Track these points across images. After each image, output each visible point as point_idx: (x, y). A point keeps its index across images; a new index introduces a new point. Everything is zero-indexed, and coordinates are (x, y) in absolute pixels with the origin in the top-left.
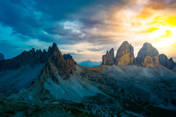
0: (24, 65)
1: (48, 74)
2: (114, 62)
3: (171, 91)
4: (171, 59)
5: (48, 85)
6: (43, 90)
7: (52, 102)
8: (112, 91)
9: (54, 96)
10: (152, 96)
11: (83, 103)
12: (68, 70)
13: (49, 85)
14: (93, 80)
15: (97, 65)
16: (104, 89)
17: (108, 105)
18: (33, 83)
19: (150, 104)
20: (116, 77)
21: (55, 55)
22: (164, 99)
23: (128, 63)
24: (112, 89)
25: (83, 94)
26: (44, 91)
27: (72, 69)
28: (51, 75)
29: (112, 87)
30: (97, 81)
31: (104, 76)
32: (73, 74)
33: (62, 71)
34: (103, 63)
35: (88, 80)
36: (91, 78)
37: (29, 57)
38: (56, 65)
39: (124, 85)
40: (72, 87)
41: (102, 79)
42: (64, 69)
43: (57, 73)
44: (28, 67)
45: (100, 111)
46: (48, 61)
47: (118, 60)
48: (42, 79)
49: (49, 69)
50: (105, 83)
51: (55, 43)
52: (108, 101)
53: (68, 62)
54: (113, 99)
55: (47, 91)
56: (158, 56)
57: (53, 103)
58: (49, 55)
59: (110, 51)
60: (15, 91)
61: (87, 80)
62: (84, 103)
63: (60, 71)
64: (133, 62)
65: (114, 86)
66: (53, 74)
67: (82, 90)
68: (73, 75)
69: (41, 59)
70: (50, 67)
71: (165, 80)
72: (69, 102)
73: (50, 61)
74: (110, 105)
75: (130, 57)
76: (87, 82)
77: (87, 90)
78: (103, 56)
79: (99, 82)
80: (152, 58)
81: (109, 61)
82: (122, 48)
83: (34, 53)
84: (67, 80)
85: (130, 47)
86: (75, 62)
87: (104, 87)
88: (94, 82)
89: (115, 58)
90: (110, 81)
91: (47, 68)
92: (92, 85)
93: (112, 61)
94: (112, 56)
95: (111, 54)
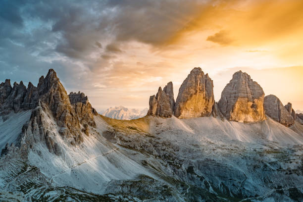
1: (38, 133)
2: (174, 110)
3: (290, 171)
4: (290, 105)
5: (36, 156)
6: (26, 166)
7: (44, 193)
8: (170, 170)
9: (50, 180)
10: (250, 180)
12: (79, 125)
13: (38, 156)
14: (130, 148)
15: (138, 116)
16: (153, 165)
17: (161, 199)
18: (5, 151)
19: (246, 197)
20: (176, 141)
21: (53, 95)
22: (275, 188)
23: (202, 114)
24: (168, 166)
25: (109, 177)
26: (28, 170)
27: (87, 124)
28: (43, 136)
29: (168, 162)
30: (139, 148)
31: (153, 139)
32: (89, 135)
33: (67, 128)
34: (150, 113)
35: (120, 148)
36: (125, 144)
38: (55, 115)
39: (193, 158)
40: (87, 160)
41: (149, 144)
42: (70, 124)
43: (55, 131)
46: (38, 107)
47: (181, 106)
48: (24, 143)
49: (40, 123)
50: (155, 153)
51: (52, 70)
52: (160, 191)
53: (79, 108)
54: (170, 186)
55: (34, 169)
56: (262, 98)
57: (46, 195)
58: (40, 94)
59: (166, 88)
61: (118, 147)
62: (112, 194)
63: (63, 126)
64: (212, 112)
65: (173, 160)
66: (47, 134)
67: (107, 168)
69: (23, 101)
70: (40, 120)
71: (277, 148)
72: (80, 193)
73: (42, 106)
74: (165, 198)
75: (206, 100)
76: (117, 151)
77: (117, 167)
78: (152, 98)
79: (141, 152)
80: (251, 104)
81: (162, 108)
82: (189, 82)
83: (9, 90)
84: (77, 146)
85: (206, 81)
86: (93, 109)
87: (153, 162)
88: (132, 151)
89: (175, 101)
90: (164, 150)
91: (35, 121)
92: (129, 157)
93: (170, 109)
94: (168, 98)
95: (168, 94)
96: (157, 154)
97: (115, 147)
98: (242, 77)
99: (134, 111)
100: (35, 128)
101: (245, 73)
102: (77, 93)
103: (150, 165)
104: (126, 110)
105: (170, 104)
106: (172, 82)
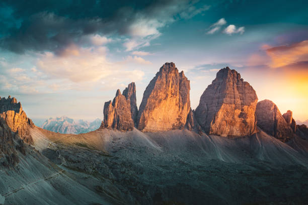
2: (136, 121)
4: (289, 113)
12: (13, 141)
14: (79, 170)
16: (112, 193)
23: (173, 125)
29: (129, 189)
30: (91, 170)
31: (108, 158)
32: (27, 153)
34: (104, 125)
35: (67, 170)
36: (72, 165)
39: (162, 183)
40: (24, 186)
41: (104, 166)
47: (146, 115)
50: (112, 176)
53: (11, 119)
56: (254, 104)
59: (126, 92)
61: (64, 169)
64: (187, 123)
65: (136, 185)
67: (52, 195)
68: (24, 154)
71: (269, 169)
75: (179, 107)
76: (64, 175)
77: (63, 194)
78: (107, 105)
79: (94, 175)
80: (238, 112)
81: (120, 118)
82: (158, 83)
84: (10, 168)
85: (181, 81)
86: (29, 120)
87: (109, 188)
88: (82, 174)
89: (138, 109)
90: (124, 173)
92: (78, 182)
93: (131, 119)
94: (129, 104)
95: (129, 100)
96: (114, 177)
97: (60, 169)
98: (229, 76)
101: (233, 71)
102: (6, 98)
103: (106, 192)
105: (132, 112)
106: (134, 83)
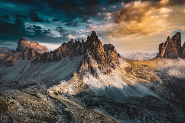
0: (64, 57)
1: (87, 67)
2: (180, 53)
6: (82, 83)
7: (91, 98)
8: (172, 94)
9: (94, 91)
11: (128, 105)
12: (109, 63)
13: (88, 79)
14: (142, 78)
15: (149, 58)
16: (159, 90)
17: (164, 113)
18: (72, 75)
20: (180, 76)
21: (95, 46)
24: (172, 92)
25: (128, 94)
26: (83, 85)
27: (114, 62)
28: (90, 68)
29: (172, 90)
30: (149, 79)
31: (160, 73)
33: (102, 65)
34: (159, 56)
35: (135, 78)
36: (139, 75)
37: (68, 49)
38: (96, 58)
40: (114, 83)
42: (104, 63)
43: (96, 66)
44: (68, 59)
45: (151, 119)
46: (87, 53)
48: (81, 72)
49: (88, 62)
50: (161, 82)
51: (94, 31)
52: (163, 107)
53: (109, 53)
54: (172, 105)
55: (86, 85)
57: (92, 99)
58: (88, 46)
60: (57, 83)
62: (130, 104)
63: (100, 64)
65: (176, 88)
66: (92, 67)
67: (127, 88)
68: (115, 69)
69: (80, 50)
70: (88, 60)
72: (111, 101)
73: (89, 53)
74: (167, 112)
76: (133, 80)
77: (133, 89)
78: (161, 45)
79: (150, 81)
81: (169, 52)
83: (73, 45)
84: (108, 75)
86: (118, 54)
87: (159, 88)
88: (143, 80)
89: (182, 46)
90: (169, 81)
91: (86, 61)
92: (141, 84)
93: (176, 52)
94: (176, 44)
95: (176, 42)
97: (132, 77)
99: (147, 54)
100: (86, 64)
102: (108, 44)
103: (157, 90)
104: (140, 54)
105: (177, 49)
106: (180, 32)
